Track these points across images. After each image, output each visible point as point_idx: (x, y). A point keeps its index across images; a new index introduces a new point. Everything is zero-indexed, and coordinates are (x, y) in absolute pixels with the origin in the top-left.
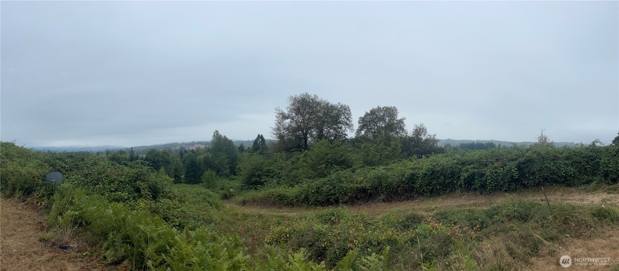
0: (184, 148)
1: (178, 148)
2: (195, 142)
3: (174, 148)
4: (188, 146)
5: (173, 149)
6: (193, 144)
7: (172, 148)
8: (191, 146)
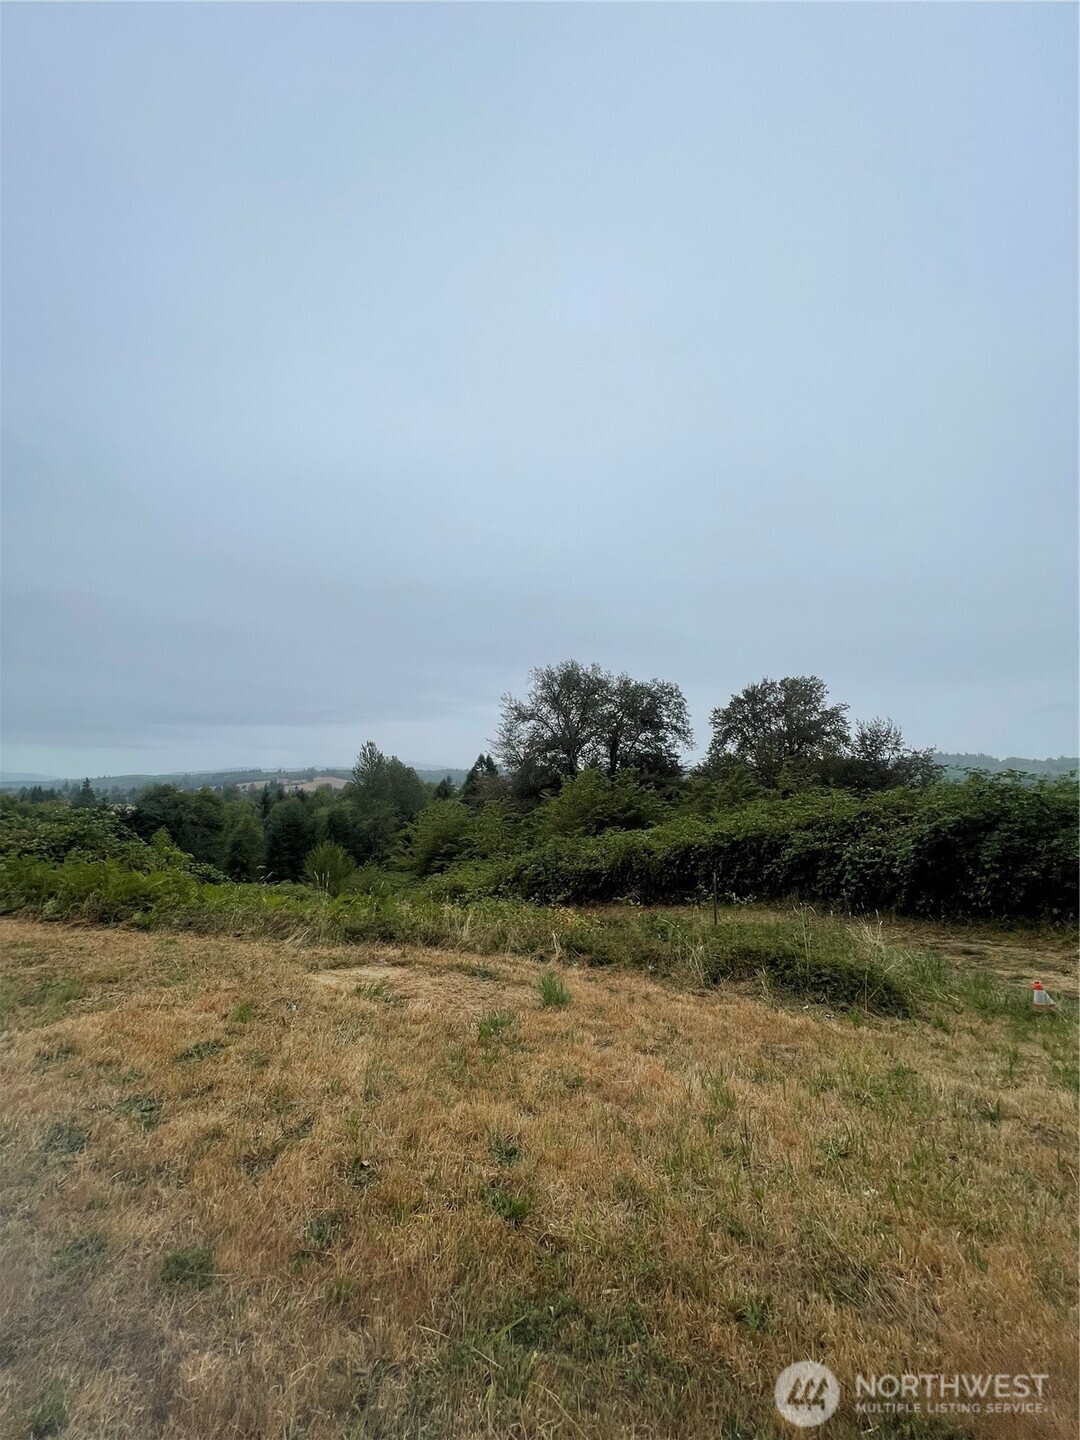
0: (281, 786)
1: (260, 785)
2: (319, 770)
3: (248, 785)
4: (294, 782)
5: (244, 787)
6: (310, 775)
7: (240, 786)
8: (305, 781)
